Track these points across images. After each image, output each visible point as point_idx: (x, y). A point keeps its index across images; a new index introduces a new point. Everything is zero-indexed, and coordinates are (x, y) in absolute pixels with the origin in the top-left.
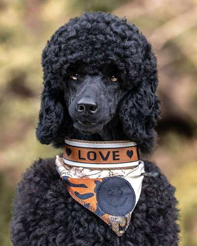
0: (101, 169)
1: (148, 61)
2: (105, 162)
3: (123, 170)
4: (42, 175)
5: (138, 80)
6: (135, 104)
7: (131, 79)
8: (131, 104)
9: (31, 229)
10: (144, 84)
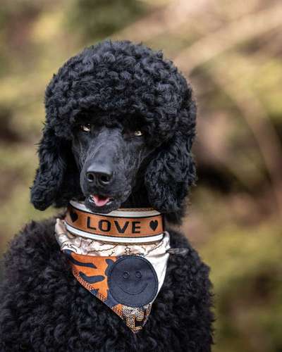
0: (116, 244)
1: (185, 112)
2: (120, 235)
3: (144, 246)
4: (38, 245)
5: (170, 135)
6: (166, 166)
7: (161, 134)
8: (160, 166)
9: (21, 318)
10: (178, 141)
